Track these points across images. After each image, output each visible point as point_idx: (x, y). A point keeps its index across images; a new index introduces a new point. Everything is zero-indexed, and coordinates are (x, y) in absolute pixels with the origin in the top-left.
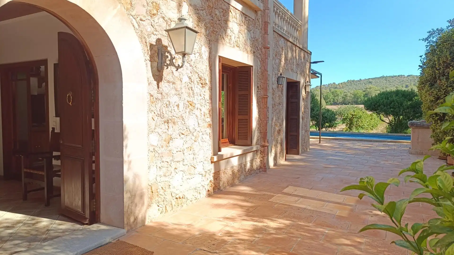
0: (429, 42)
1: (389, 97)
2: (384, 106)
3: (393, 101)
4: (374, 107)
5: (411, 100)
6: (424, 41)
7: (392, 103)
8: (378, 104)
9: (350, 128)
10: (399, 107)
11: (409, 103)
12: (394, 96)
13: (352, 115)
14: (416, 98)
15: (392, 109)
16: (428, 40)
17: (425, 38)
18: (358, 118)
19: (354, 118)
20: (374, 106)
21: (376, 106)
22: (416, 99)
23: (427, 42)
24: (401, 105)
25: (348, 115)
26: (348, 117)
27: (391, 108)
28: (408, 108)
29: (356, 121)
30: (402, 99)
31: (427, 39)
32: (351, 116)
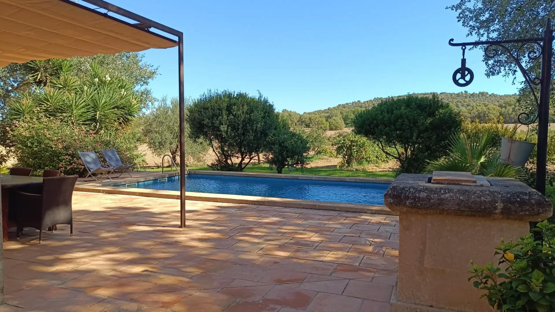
0: (463, 12)
1: (394, 108)
2: (386, 126)
3: (401, 117)
4: (368, 127)
5: (432, 114)
6: (455, 10)
7: (399, 120)
8: (375, 122)
9: (349, 162)
10: (411, 128)
11: (429, 120)
12: (402, 107)
13: (352, 141)
14: (441, 111)
15: (398, 132)
16: (460, 8)
17: (455, 5)
18: (360, 146)
19: (354, 146)
20: (369, 125)
21: (372, 126)
22: (441, 114)
23: (459, 11)
24: (414, 124)
25: (344, 141)
26: (345, 145)
27: (396, 130)
28: (426, 130)
29: (357, 151)
30: (415, 112)
31: (458, 7)
32: (350, 144)
